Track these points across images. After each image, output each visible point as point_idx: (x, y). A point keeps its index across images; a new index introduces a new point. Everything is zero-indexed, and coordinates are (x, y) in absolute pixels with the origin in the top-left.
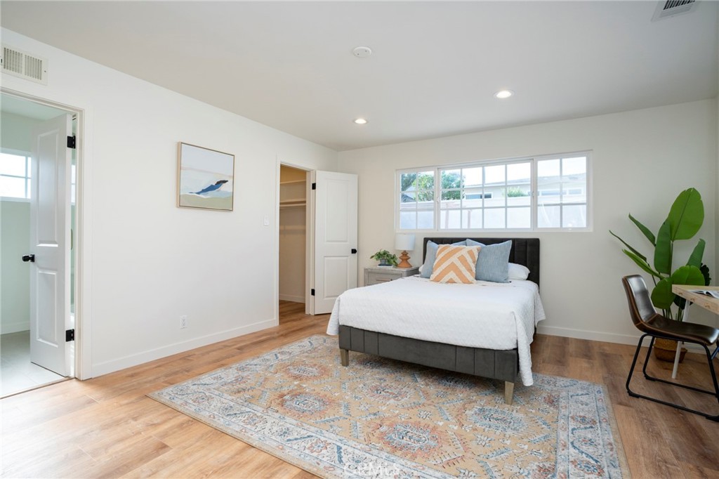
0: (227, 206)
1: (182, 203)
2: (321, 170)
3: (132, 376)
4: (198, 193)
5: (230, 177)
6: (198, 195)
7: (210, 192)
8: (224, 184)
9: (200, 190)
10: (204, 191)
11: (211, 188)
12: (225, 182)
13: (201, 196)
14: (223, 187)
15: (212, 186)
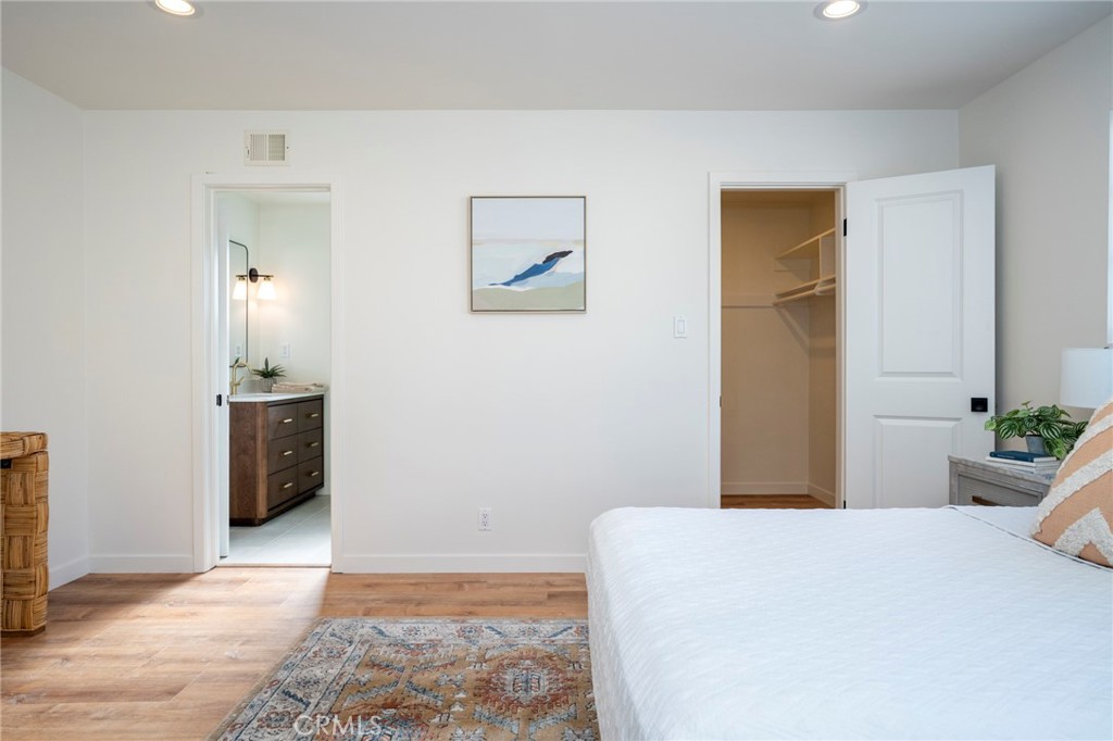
0: (575, 302)
1: (478, 305)
2: (861, 179)
3: (369, 586)
4: (508, 284)
5: (576, 242)
6: (504, 287)
7: (530, 279)
8: (563, 260)
9: (512, 278)
10: (518, 278)
11: (535, 270)
12: (564, 254)
13: (513, 288)
14: (561, 266)
15: (536, 266)
